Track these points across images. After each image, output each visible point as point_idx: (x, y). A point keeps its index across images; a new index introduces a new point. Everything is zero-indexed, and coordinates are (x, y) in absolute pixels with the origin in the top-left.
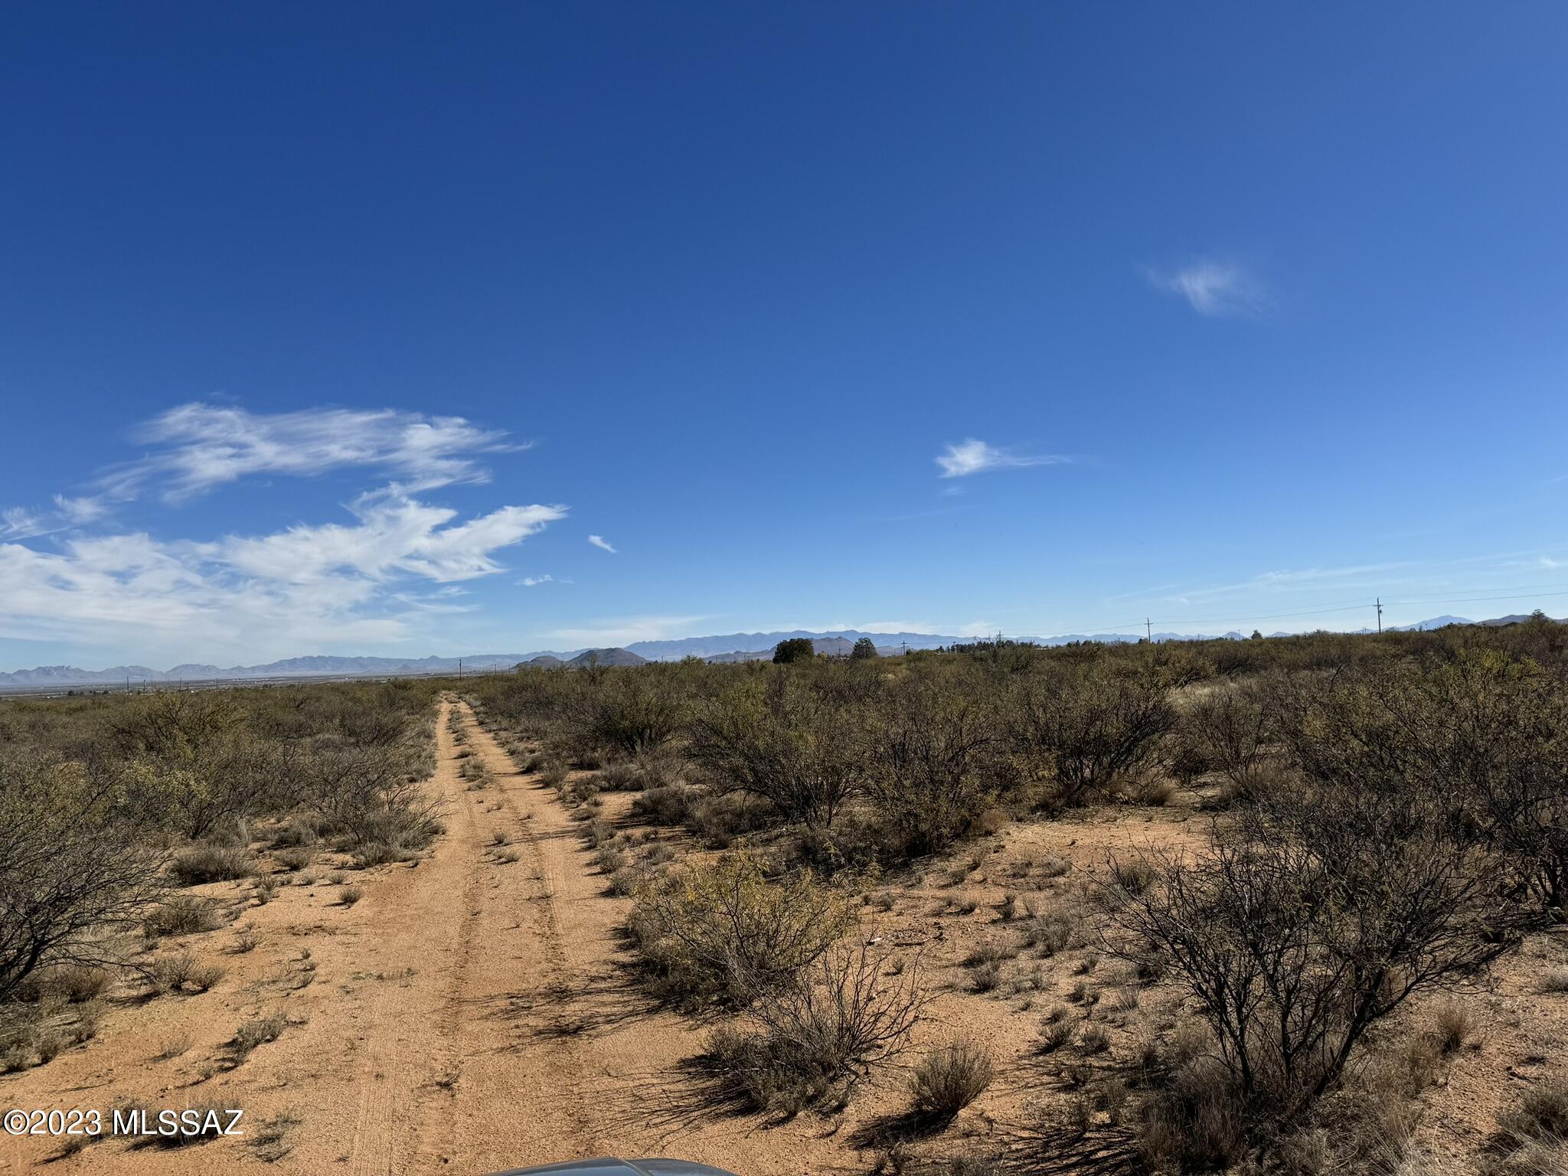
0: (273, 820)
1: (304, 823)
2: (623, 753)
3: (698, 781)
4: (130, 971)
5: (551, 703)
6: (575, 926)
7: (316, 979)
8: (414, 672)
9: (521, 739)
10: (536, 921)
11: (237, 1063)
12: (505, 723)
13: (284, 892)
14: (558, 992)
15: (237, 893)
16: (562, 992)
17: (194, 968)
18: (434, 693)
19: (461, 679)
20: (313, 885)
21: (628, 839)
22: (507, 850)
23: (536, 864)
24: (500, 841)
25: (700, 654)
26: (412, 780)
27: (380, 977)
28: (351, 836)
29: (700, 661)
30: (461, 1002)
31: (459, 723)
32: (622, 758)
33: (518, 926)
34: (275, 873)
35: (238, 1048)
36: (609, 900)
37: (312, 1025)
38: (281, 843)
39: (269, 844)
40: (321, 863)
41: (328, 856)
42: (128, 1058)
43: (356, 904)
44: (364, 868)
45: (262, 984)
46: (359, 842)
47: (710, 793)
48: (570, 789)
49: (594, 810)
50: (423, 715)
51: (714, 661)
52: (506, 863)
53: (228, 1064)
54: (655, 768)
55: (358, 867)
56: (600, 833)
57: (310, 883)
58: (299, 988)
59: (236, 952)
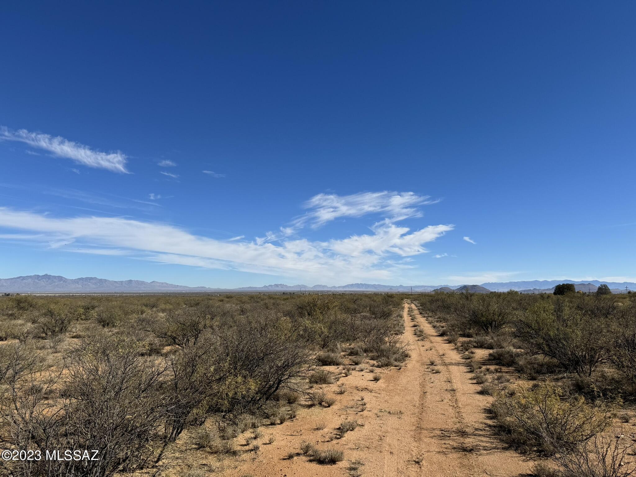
0: (348, 344)
1: (359, 347)
2: (483, 332)
3: (520, 348)
4: (305, 395)
5: (450, 307)
6: (467, 405)
7: (366, 409)
8: (394, 291)
9: (437, 321)
10: (450, 400)
11: (341, 437)
12: (430, 314)
13: (353, 372)
14: (461, 432)
15: (337, 371)
16: (463, 432)
17: (326, 397)
18: (402, 300)
19: (411, 295)
20: (363, 372)
21: (488, 370)
22: (436, 368)
23: (448, 375)
24: (432, 364)
25: (516, 289)
26: (396, 334)
27: (389, 413)
28: (375, 354)
29: (516, 292)
30: (421, 429)
31: (412, 312)
32: (482, 334)
33: (442, 401)
34: (350, 365)
35: (341, 431)
36: (481, 396)
37: (366, 427)
38: (351, 354)
39: (347, 353)
40: (366, 363)
41: (368, 360)
42: (306, 427)
43: (379, 381)
44: (381, 367)
45: (348, 408)
46: (378, 357)
47: (526, 354)
48: (460, 345)
49: (472, 355)
50: (398, 308)
51: (523, 293)
52: (435, 373)
53: (338, 436)
54: (498, 340)
55: (378, 366)
56: (475, 366)
57: (362, 370)
58: (360, 412)
59: (338, 394)
